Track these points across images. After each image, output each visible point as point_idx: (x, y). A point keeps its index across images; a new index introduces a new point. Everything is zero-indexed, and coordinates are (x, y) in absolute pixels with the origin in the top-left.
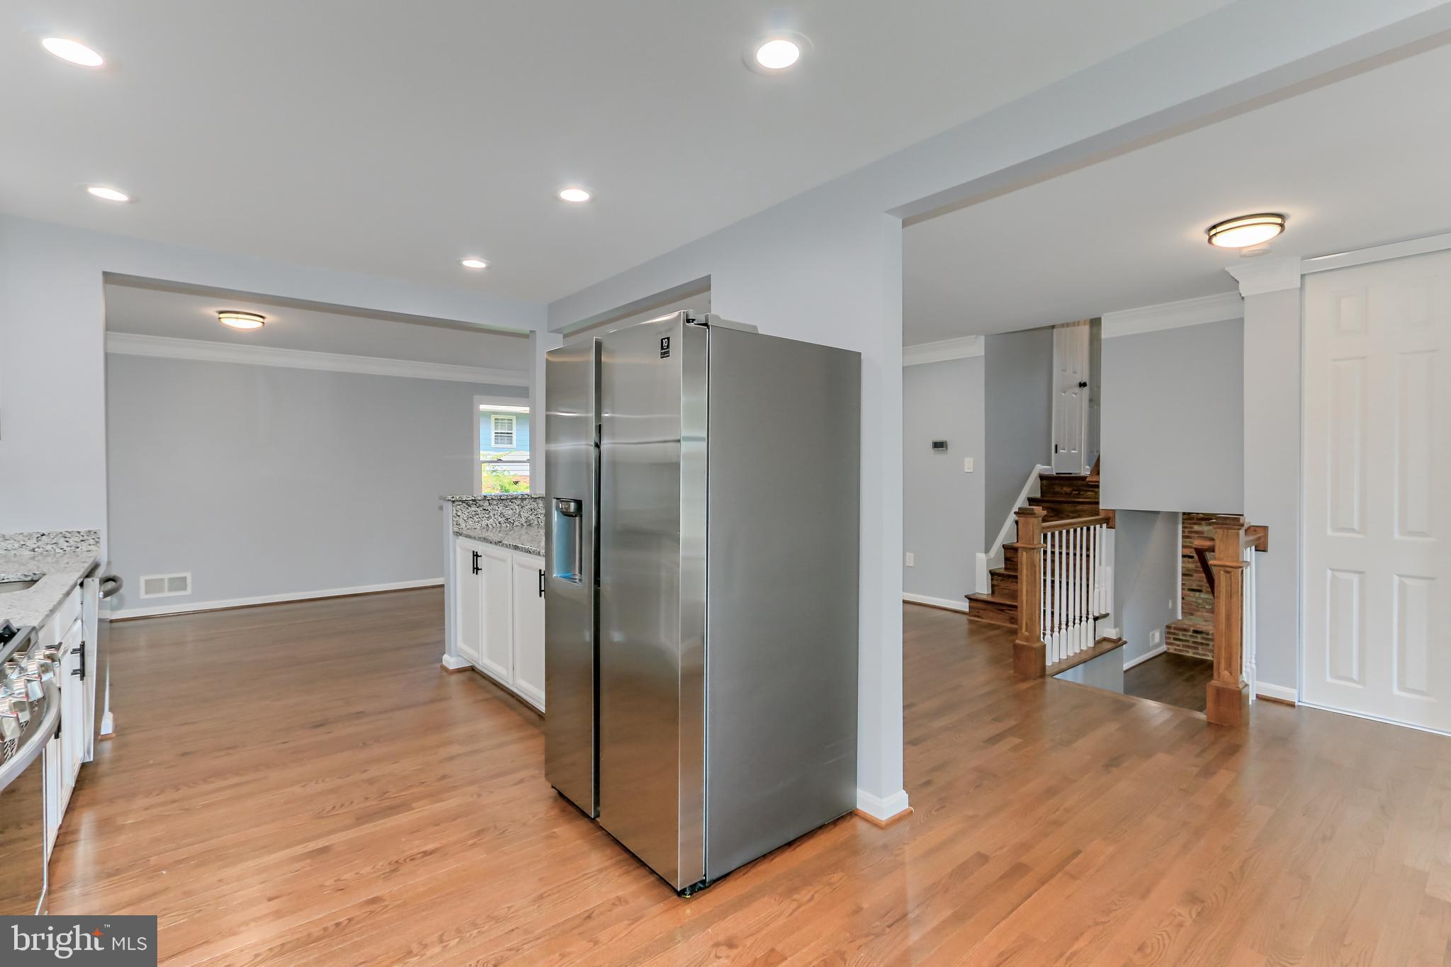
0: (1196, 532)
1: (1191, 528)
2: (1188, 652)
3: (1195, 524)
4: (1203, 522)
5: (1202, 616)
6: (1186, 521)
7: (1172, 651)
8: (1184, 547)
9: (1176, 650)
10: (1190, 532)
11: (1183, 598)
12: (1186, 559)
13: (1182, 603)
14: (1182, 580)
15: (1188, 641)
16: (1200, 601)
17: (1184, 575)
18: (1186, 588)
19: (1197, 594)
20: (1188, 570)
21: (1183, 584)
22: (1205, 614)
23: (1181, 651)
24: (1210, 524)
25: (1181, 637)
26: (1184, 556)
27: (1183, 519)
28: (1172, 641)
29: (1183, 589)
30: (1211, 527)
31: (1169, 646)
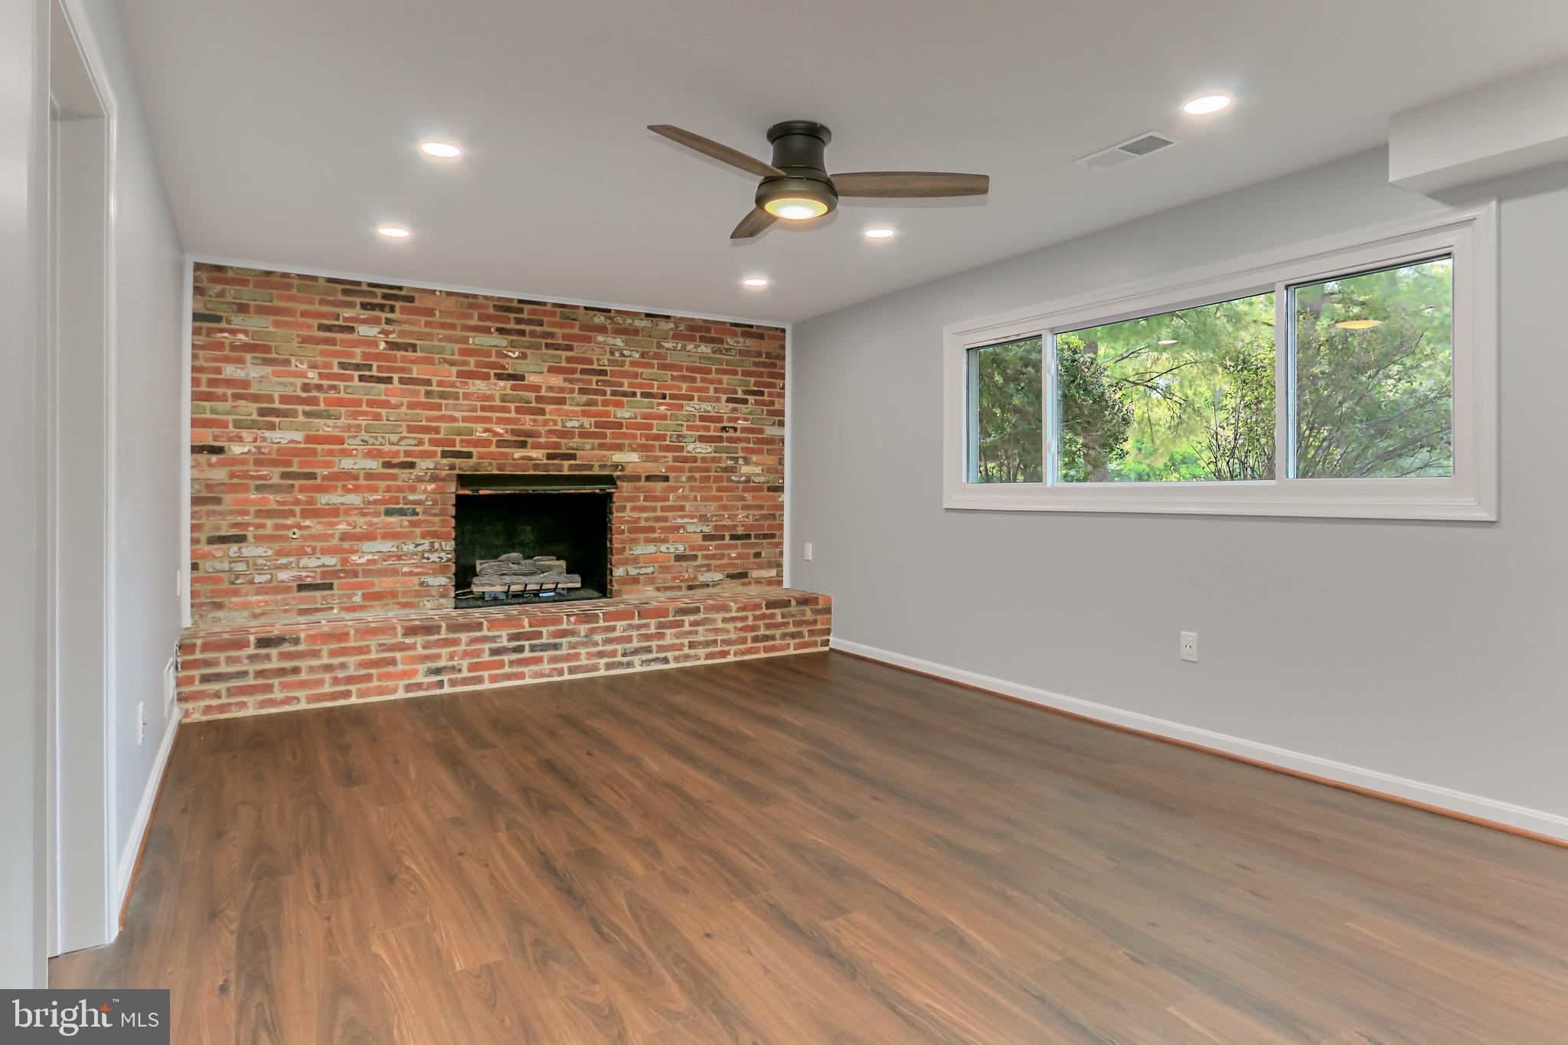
0: (230, 383)
1: (218, 371)
2: (243, 705)
3: (227, 360)
4: (248, 357)
5: (245, 606)
6: (201, 353)
7: (197, 717)
8: (195, 423)
9: (208, 709)
10: (212, 382)
11: (195, 567)
12: (203, 458)
13: (194, 581)
14: (194, 515)
15: (243, 674)
16: (241, 567)
17: (196, 501)
18: (203, 536)
19: (233, 549)
20: (209, 487)
21: (195, 528)
22: (254, 599)
23: (222, 708)
24: (267, 362)
25: (223, 668)
26: (197, 449)
27: (194, 346)
28: (198, 687)
29: (195, 541)
30: (268, 369)
31: (190, 706)
